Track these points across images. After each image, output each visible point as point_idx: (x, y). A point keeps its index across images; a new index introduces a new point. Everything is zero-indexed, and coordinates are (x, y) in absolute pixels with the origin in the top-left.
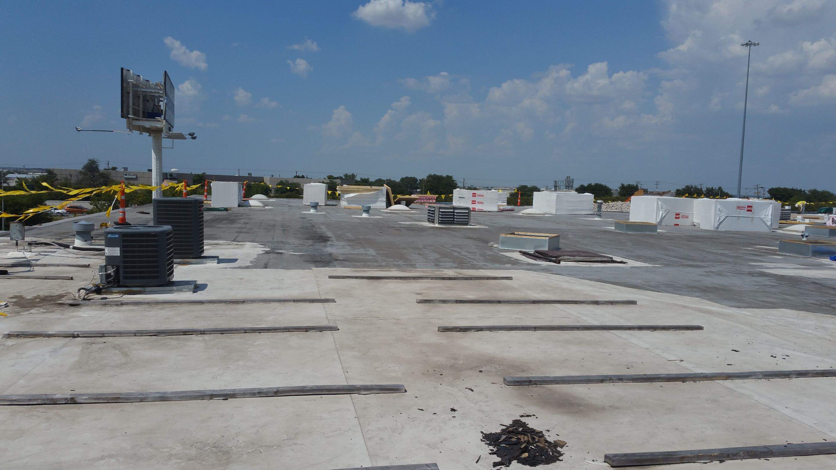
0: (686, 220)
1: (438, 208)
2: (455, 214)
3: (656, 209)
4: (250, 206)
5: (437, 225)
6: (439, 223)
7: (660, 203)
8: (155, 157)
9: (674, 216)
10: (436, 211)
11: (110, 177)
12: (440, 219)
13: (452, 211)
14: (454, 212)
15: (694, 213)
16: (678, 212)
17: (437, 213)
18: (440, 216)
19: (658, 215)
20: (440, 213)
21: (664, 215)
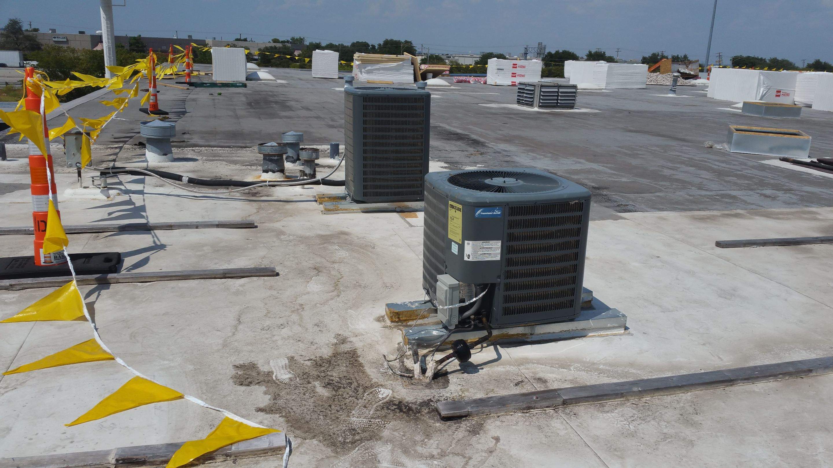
0: (787, 97)
1: (540, 87)
2: (560, 94)
3: (756, 85)
4: (259, 79)
5: (536, 109)
6: (540, 107)
7: (762, 78)
8: (104, 16)
9: (775, 93)
10: (536, 91)
11: (37, 40)
12: (541, 101)
13: (556, 90)
14: (558, 92)
15: (796, 90)
16: (779, 88)
17: (537, 93)
18: (541, 97)
19: (758, 92)
20: (542, 94)
21: (765, 92)
